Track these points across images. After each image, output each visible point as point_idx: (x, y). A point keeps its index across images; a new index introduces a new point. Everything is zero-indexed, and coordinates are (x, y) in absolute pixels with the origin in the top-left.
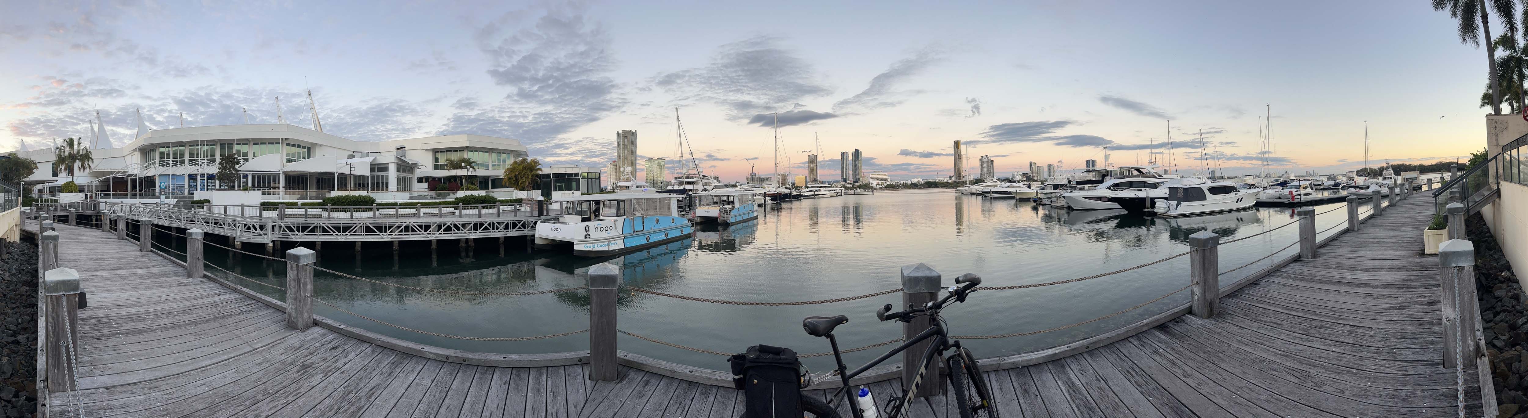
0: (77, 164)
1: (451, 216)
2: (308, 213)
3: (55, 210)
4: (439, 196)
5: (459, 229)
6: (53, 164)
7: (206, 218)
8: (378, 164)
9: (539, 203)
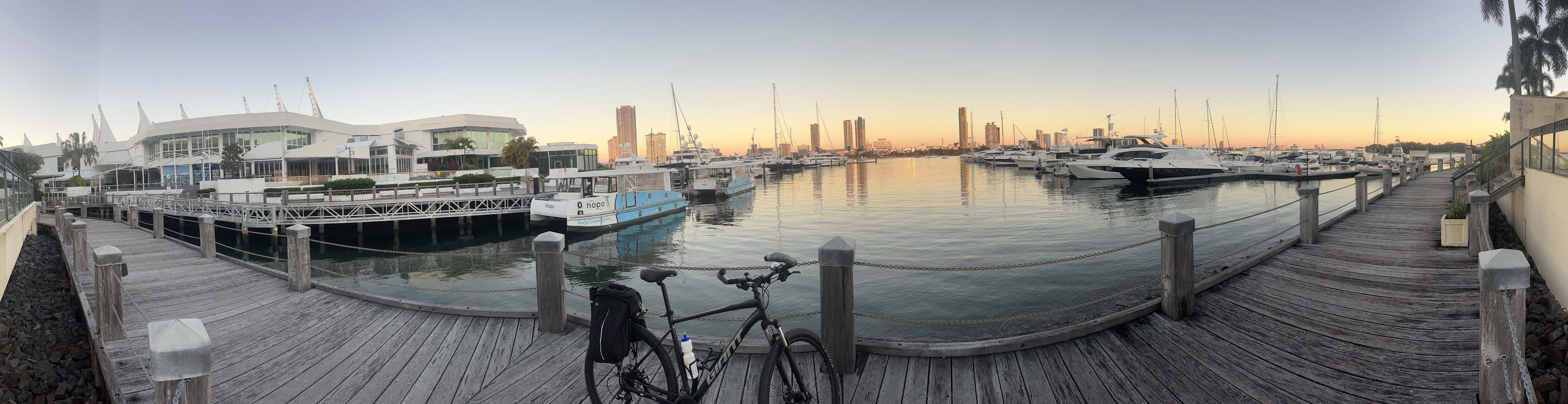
0: (83, 159)
1: (448, 195)
2: (310, 198)
3: (67, 203)
4: (438, 176)
5: (456, 208)
6: (59, 159)
7: (213, 206)
8: (377, 147)
9: (536, 180)
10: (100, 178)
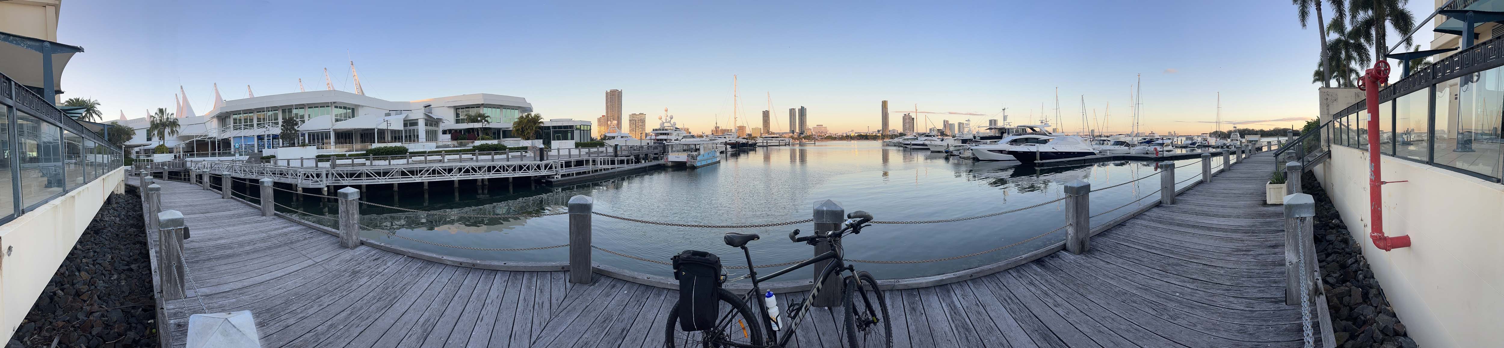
0: (167, 130)
1: (468, 161)
2: (355, 163)
3: (152, 168)
4: (461, 145)
5: (475, 171)
6: (147, 130)
7: (273, 170)
8: (409, 120)
9: (541, 150)
10: (181, 147)
